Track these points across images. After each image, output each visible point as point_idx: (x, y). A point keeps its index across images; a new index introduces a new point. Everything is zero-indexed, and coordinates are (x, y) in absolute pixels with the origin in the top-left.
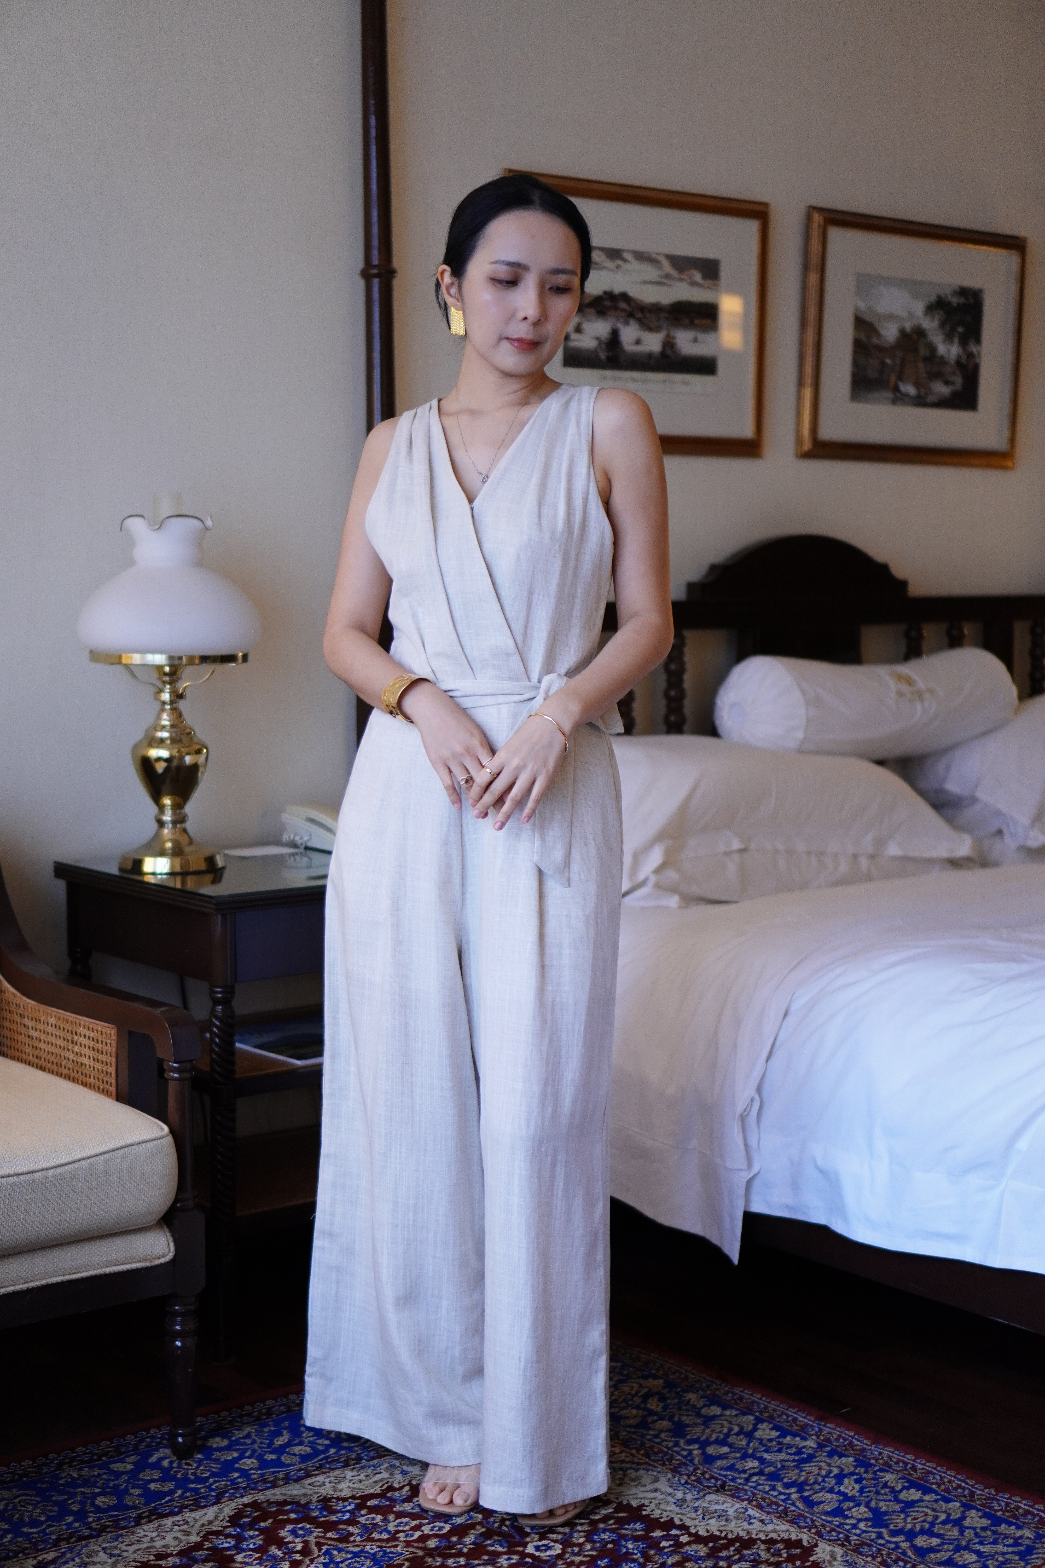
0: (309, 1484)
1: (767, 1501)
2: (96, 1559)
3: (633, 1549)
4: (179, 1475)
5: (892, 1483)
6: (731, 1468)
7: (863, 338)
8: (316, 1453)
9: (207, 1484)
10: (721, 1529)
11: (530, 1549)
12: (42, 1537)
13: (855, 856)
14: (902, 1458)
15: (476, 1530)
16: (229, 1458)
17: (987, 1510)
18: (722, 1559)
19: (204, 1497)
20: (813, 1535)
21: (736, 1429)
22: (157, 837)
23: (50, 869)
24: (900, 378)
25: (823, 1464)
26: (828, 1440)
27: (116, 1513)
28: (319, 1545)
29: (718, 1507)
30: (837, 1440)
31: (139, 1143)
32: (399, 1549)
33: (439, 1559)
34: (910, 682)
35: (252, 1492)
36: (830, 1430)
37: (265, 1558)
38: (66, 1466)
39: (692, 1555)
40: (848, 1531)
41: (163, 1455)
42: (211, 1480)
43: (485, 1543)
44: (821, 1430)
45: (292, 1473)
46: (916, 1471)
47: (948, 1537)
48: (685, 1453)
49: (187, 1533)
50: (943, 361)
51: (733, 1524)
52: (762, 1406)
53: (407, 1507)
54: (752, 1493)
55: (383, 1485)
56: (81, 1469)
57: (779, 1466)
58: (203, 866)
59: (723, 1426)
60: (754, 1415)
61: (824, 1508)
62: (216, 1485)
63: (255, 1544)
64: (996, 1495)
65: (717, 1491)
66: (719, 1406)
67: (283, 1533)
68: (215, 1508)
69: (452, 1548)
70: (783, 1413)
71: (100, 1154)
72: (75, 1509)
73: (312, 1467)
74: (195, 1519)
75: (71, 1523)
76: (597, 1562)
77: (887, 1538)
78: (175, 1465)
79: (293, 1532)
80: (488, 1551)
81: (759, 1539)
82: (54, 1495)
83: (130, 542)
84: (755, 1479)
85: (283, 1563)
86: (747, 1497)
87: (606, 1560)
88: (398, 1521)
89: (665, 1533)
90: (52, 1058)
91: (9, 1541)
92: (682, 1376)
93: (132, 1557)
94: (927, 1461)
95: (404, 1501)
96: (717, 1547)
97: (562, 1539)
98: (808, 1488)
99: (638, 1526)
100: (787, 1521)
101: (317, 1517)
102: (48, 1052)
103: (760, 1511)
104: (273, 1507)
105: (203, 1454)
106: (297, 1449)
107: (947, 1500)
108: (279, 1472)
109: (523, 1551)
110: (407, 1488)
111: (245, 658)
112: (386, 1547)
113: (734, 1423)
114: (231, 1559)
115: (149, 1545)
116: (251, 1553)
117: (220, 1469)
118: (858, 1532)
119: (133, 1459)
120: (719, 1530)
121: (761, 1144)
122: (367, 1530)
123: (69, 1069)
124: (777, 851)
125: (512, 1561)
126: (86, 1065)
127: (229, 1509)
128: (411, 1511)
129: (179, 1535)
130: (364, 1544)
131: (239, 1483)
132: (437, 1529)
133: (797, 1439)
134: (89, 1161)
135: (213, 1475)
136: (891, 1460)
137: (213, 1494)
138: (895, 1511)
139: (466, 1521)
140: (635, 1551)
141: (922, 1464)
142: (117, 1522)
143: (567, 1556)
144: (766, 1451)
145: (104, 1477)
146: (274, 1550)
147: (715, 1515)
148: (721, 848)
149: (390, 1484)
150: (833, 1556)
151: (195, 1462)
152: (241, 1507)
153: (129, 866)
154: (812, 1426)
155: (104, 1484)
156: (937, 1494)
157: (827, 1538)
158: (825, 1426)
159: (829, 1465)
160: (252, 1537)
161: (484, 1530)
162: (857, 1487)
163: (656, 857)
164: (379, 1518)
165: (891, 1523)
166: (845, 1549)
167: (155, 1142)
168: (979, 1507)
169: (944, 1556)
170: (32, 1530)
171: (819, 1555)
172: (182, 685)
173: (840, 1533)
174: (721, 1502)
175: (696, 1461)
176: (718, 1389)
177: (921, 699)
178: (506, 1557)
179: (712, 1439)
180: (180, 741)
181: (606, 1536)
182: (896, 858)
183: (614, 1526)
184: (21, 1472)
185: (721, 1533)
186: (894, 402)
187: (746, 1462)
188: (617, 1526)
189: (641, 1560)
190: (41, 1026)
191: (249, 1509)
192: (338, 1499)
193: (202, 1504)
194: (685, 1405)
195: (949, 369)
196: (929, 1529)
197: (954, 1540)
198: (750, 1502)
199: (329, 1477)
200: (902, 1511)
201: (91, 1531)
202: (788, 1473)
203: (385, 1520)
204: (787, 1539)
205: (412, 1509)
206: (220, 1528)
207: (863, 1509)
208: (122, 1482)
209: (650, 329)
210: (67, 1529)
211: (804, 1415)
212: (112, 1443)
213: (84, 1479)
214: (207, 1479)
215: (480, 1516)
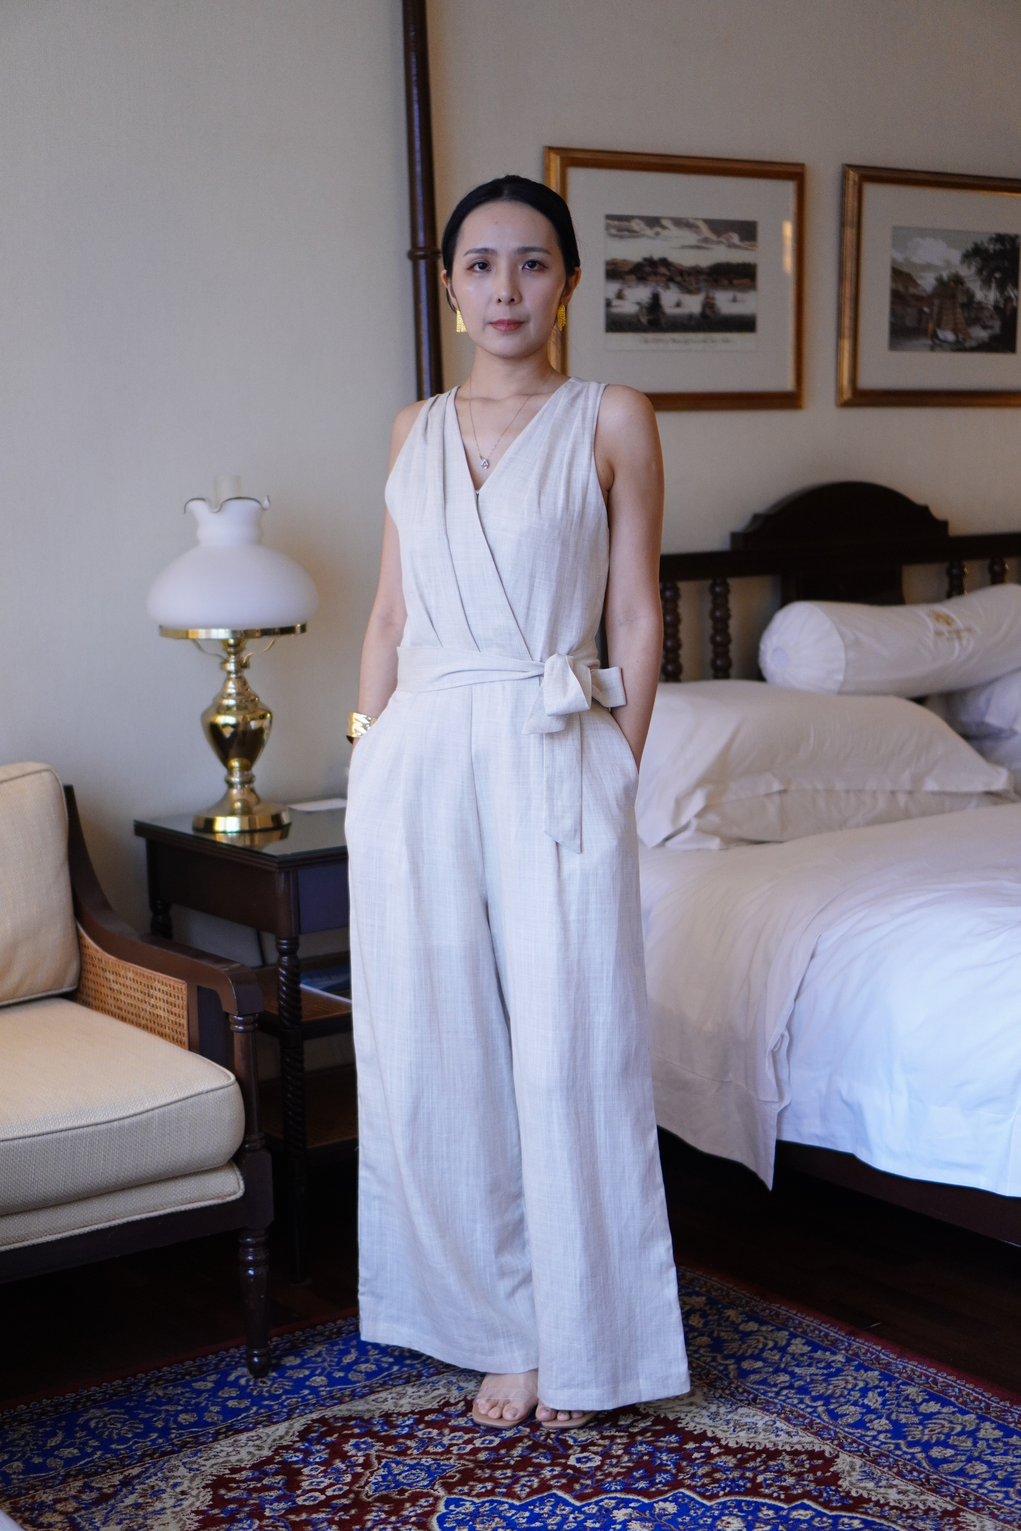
0: (373, 1401)
1: (795, 1413)
2: (176, 1474)
3: (667, 1461)
4: (255, 1393)
5: (913, 1395)
6: (764, 1382)
7: (901, 288)
8: (381, 1370)
9: (280, 1401)
10: (750, 1441)
11: (572, 1461)
12: (129, 1453)
13: (893, 793)
14: (924, 1372)
15: (523, 1443)
16: (301, 1376)
17: (1000, 1422)
18: (749, 1469)
19: (276, 1414)
20: (835, 1447)
21: (771, 1344)
22: (227, 797)
23: (131, 828)
24: (939, 325)
25: (849, 1378)
26: (856, 1355)
27: (196, 1429)
28: (379, 1458)
29: (748, 1420)
30: (865, 1354)
31: (207, 1092)
32: (452, 1461)
33: (488, 1471)
34: (948, 621)
35: (320, 1408)
36: (860, 1345)
37: (329, 1470)
38: (152, 1386)
39: (722, 1466)
40: (868, 1442)
41: (241, 1374)
42: (284, 1397)
43: (531, 1456)
44: (850, 1345)
45: (358, 1390)
46: (937, 1385)
47: (961, 1448)
48: (721, 1368)
49: (260, 1448)
50: (981, 306)
51: (761, 1436)
52: (797, 1322)
53: (461, 1421)
54: (781, 1406)
55: (441, 1400)
56: (166, 1388)
57: (808, 1380)
58: (270, 824)
59: (758, 1342)
60: (789, 1331)
61: (847, 1420)
62: (288, 1401)
63: (321, 1458)
64: (1010, 1407)
65: (749, 1404)
66: (756, 1322)
67: (348, 1447)
68: (286, 1424)
69: (500, 1460)
70: (815, 1329)
71: (172, 1103)
72: (160, 1426)
73: (376, 1383)
74: (267, 1434)
75: (156, 1439)
76: (632, 1473)
77: (905, 1449)
78: (251, 1383)
79: (356, 1446)
80: (533, 1463)
81: (785, 1451)
82: (140, 1413)
83: (194, 524)
84: (785, 1392)
85: (346, 1475)
86: (776, 1410)
87: (641, 1471)
88: (452, 1435)
89: (697, 1445)
90: (132, 1010)
91: (98, 1458)
92: (724, 1293)
93: (209, 1471)
94: (949, 1375)
95: (459, 1416)
96: (745, 1459)
97: (602, 1451)
98: (834, 1401)
99: (673, 1438)
100: (812, 1433)
101: (378, 1432)
102: (128, 1004)
103: (787, 1424)
104: (339, 1422)
105: (277, 1373)
106: (363, 1367)
107: (964, 1413)
108: (345, 1389)
109: (566, 1463)
110: (462, 1403)
111: (303, 629)
112: (439, 1460)
113: (769, 1338)
114: (299, 1472)
115: (225, 1459)
116: (317, 1466)
117: (292, 1386)
118: (877, 1443)
119: (213, 1377)
120: (748, 1442)
121: (791, 1078)
122: (424, 1444)
123: (147, 1020)
124: (817, 791)
125: (555, 1473)
126: (161, 1017)
127: (298, 1424)
128: (465, 1425)
129: (252, 1449)
130: (420, 1457)
131: (309, 1400)
132: (487, 1442)
133: (828, 1353)
134: (161, 1110)
135: (286, 1392)
136: (914, 1374)
137: (285, 1410)
138: (914, 1423)
139: (514, 1435)
140: (669, 1463)
141: (943, 1378)
142: (196, 1437)
143: (606, 1467)
144: (797, 1366)
145: (187, 1395)
146: (338, 1464)
147: (745, 1427)
148: (762, 790)
149: (447, 1399)
150: (852, 1467)
151: (270, 1380)
152: (310, 1422)
153: (201, 825)
154: (842, 1341)
155: (186, 1402)
156: (955, 1406)
157: (848, 1449)
158: (854, 1340)
159: (855, 1378)
160: (318, 1451)
161: (530, 1443)
162: (880, 1400)
163: (697, 802)
164: (435, 1432)
165: (909, 1435)
166: (864, 1460)
167: (222, 1091)
168: (994, 1419)
169: (955, 1467)
170: (119, 1447)
171: (839, 1466)
172: (245, 656)
173: (860, 1444)
174: (751, 1415)
175: (731, 1376)
176: (756, 1306)
177: (959, 638)
178: (549, 1468)
179: (747, 1355)
180: (246, 708)
181: (642, 1448)
182: (933, 793)
183: (650, 1439)
184: (112, 1392)
185: (750, 1444)
186: (932, 348)
187: (778, 1376)
188: (653, 1439)
189: (674, 1471)
190: (121, 980)
191: (317, 1425)
192: (399, 1414)
193: (275, 1420)
194: (725, 1321)
195: (986, 313)
196: (945, 1440)
197: (967, 1451)
198: (779, 1414)
199: (391, 1393)
200: (921, 1423)
201: (173, 1447)
202: (817, 1387)
203: (441, 1434)
204: (810, 1451)
205: (466, 1423)
206: (290, 1443)
207: (884, 1421)
208: (202, 1400)
209: (690, 292)
210: (151, 1445)
211: (836, 1330)
212: (195, 1362)
213: (169, 1397)
214: (280, 1396)
215: (528, 1430)
